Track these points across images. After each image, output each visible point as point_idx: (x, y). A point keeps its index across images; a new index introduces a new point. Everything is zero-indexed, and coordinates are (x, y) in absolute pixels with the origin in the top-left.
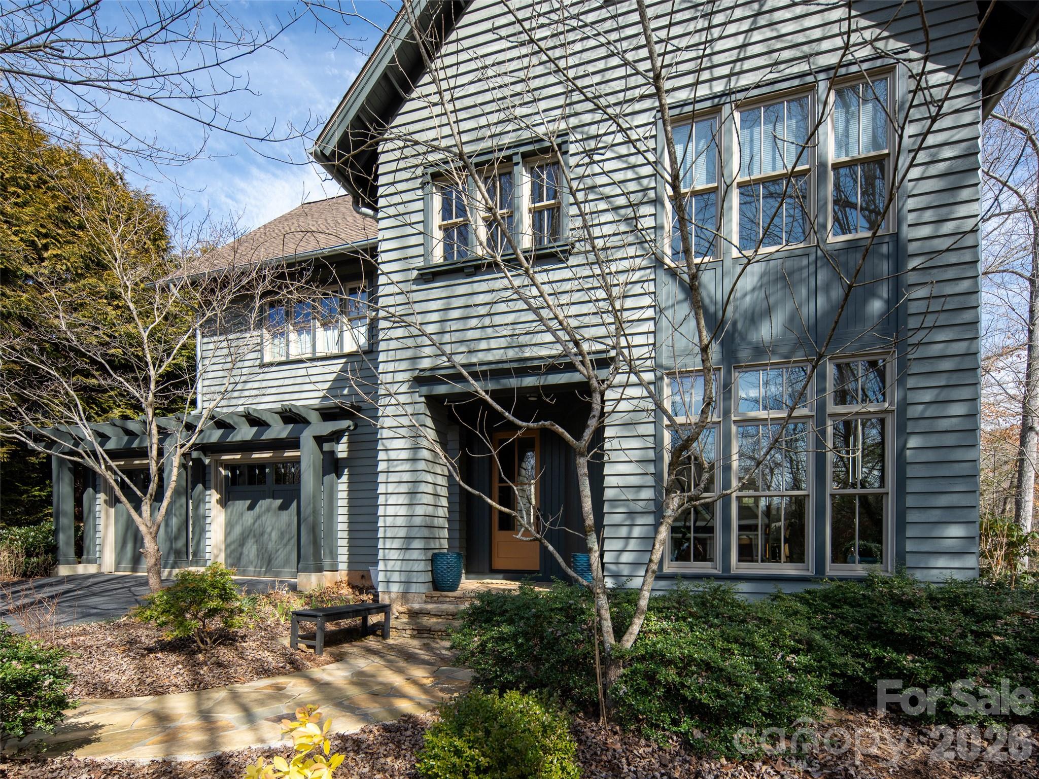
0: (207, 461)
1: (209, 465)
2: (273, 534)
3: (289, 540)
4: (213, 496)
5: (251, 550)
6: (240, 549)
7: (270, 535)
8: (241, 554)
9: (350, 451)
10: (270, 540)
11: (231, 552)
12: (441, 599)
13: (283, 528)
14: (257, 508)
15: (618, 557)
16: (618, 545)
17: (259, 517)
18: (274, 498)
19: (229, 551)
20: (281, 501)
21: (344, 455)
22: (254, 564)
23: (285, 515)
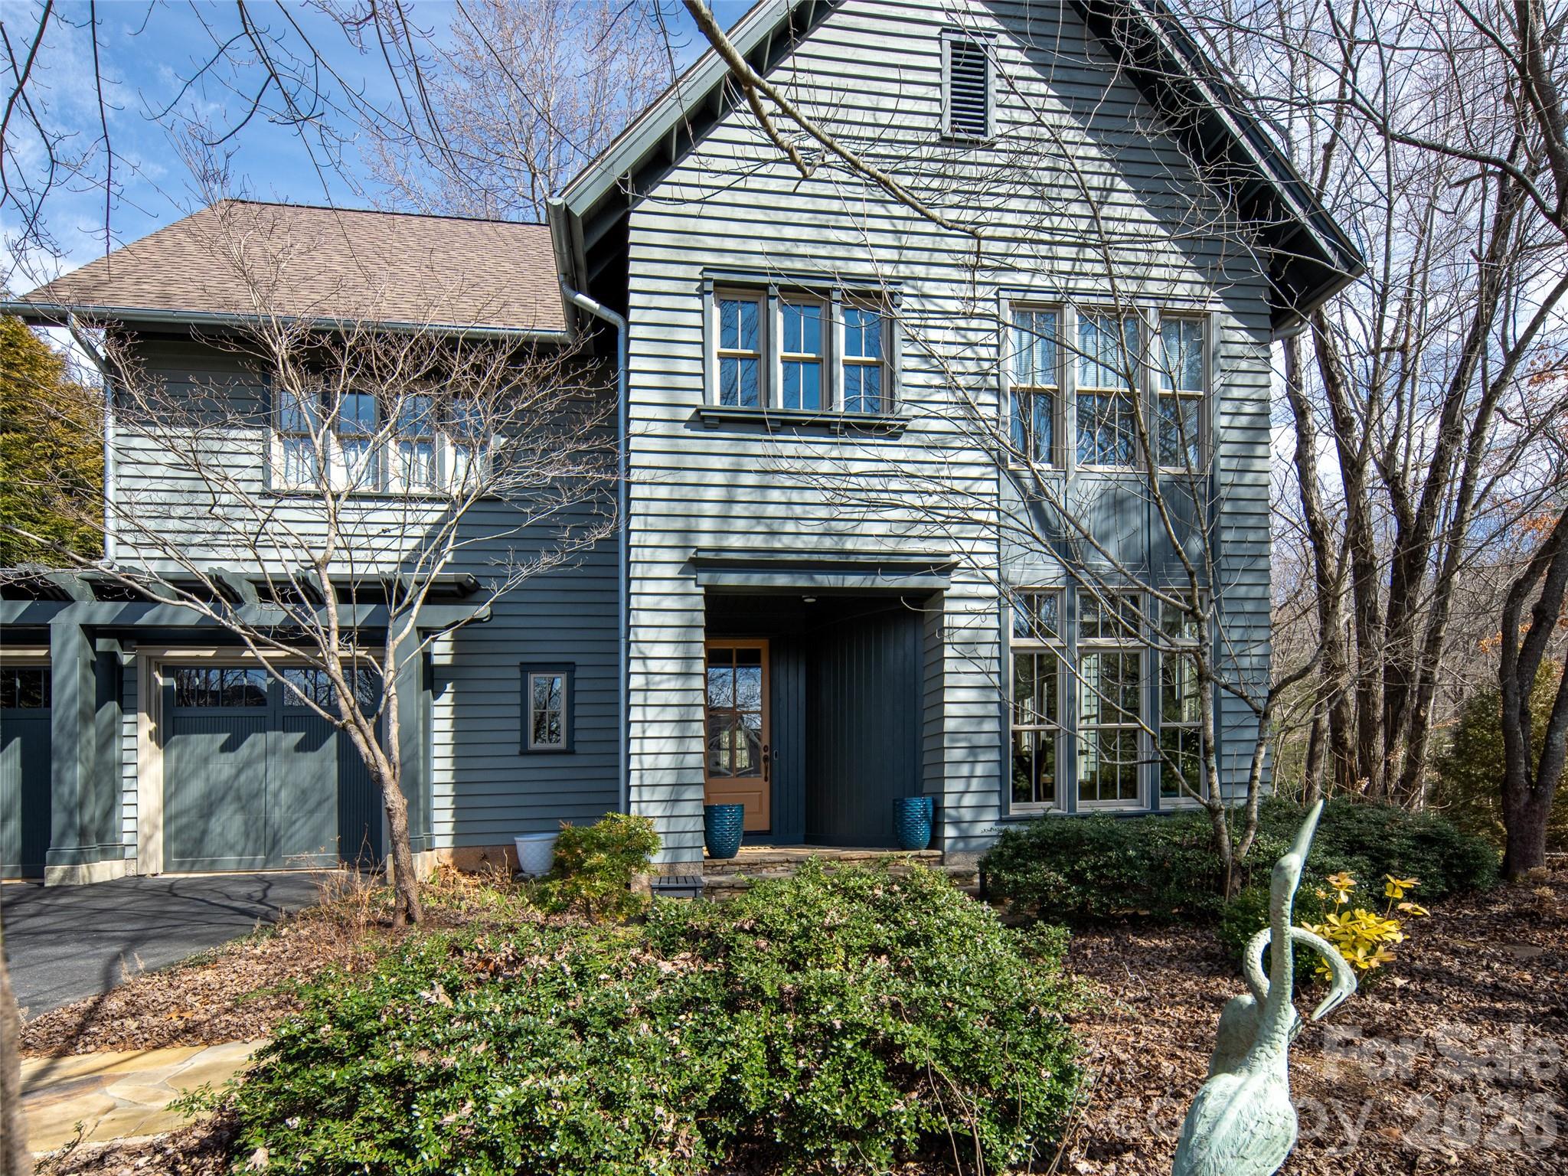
0: (126, 659)
1: (133, 666)
2: (283, 794)
3: (319, 804)
4: (142, 726)
5: (228, 823)
6: (200, 824)
7: (276, 795)
8: (204, 833)
9: (457, 654)
10: (276, 803)
11: (180, 831)
12: (727, 868)
13: (306, 784)
14: (244, 750)
15: (960, 800)
16: (959, 785)
17: (248, 764)
18: (286, 729)
19: (173, 828)
20: (302, 735)
21: (447, 660)
22: (239, 848)
23: (309, 762)
